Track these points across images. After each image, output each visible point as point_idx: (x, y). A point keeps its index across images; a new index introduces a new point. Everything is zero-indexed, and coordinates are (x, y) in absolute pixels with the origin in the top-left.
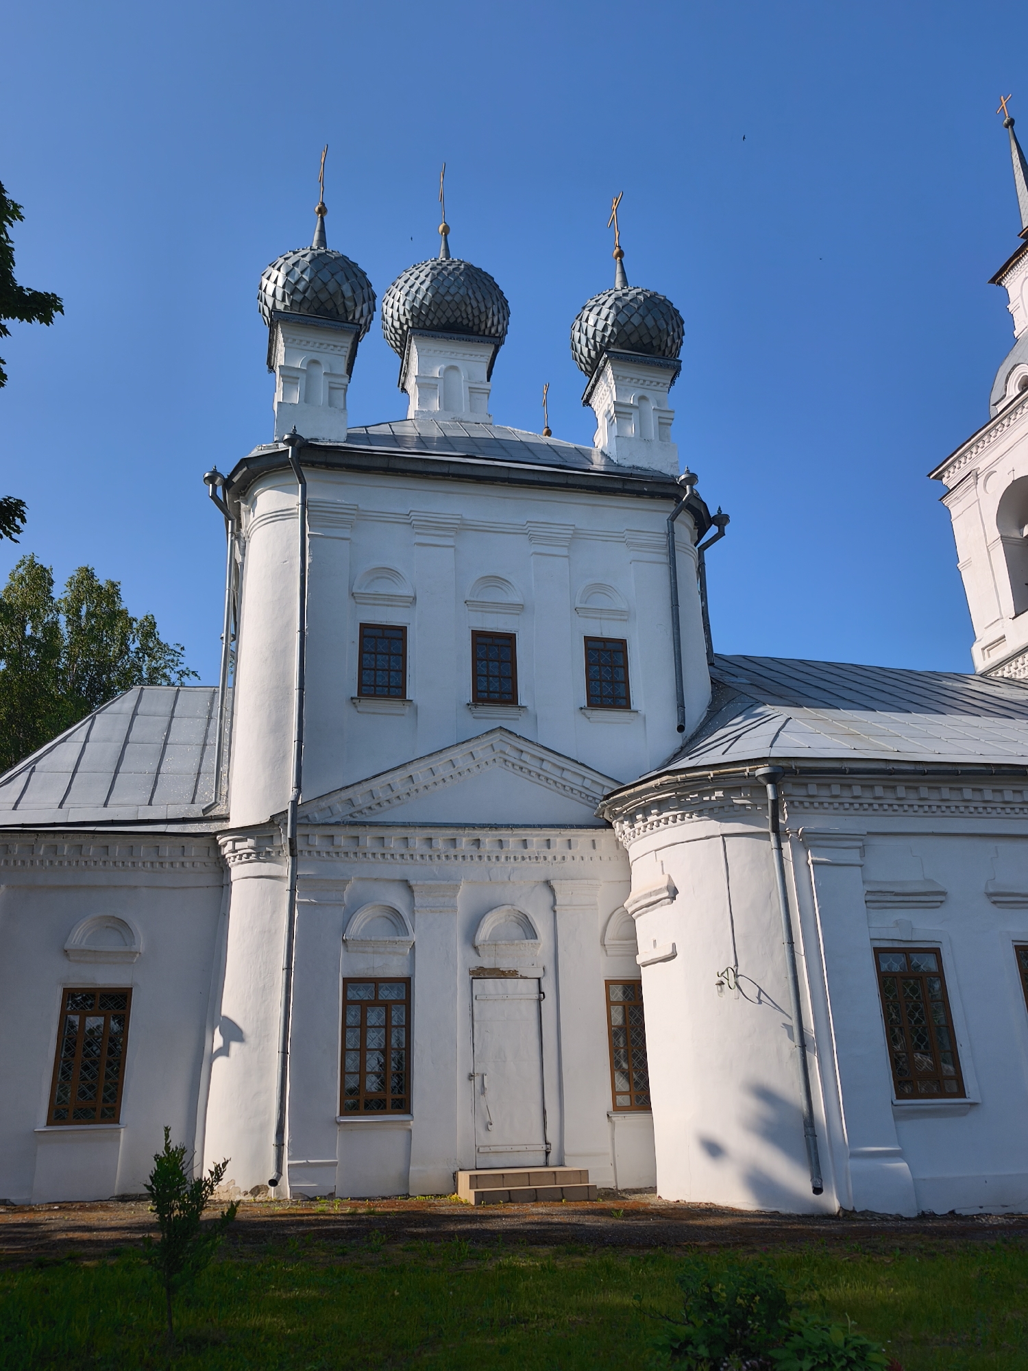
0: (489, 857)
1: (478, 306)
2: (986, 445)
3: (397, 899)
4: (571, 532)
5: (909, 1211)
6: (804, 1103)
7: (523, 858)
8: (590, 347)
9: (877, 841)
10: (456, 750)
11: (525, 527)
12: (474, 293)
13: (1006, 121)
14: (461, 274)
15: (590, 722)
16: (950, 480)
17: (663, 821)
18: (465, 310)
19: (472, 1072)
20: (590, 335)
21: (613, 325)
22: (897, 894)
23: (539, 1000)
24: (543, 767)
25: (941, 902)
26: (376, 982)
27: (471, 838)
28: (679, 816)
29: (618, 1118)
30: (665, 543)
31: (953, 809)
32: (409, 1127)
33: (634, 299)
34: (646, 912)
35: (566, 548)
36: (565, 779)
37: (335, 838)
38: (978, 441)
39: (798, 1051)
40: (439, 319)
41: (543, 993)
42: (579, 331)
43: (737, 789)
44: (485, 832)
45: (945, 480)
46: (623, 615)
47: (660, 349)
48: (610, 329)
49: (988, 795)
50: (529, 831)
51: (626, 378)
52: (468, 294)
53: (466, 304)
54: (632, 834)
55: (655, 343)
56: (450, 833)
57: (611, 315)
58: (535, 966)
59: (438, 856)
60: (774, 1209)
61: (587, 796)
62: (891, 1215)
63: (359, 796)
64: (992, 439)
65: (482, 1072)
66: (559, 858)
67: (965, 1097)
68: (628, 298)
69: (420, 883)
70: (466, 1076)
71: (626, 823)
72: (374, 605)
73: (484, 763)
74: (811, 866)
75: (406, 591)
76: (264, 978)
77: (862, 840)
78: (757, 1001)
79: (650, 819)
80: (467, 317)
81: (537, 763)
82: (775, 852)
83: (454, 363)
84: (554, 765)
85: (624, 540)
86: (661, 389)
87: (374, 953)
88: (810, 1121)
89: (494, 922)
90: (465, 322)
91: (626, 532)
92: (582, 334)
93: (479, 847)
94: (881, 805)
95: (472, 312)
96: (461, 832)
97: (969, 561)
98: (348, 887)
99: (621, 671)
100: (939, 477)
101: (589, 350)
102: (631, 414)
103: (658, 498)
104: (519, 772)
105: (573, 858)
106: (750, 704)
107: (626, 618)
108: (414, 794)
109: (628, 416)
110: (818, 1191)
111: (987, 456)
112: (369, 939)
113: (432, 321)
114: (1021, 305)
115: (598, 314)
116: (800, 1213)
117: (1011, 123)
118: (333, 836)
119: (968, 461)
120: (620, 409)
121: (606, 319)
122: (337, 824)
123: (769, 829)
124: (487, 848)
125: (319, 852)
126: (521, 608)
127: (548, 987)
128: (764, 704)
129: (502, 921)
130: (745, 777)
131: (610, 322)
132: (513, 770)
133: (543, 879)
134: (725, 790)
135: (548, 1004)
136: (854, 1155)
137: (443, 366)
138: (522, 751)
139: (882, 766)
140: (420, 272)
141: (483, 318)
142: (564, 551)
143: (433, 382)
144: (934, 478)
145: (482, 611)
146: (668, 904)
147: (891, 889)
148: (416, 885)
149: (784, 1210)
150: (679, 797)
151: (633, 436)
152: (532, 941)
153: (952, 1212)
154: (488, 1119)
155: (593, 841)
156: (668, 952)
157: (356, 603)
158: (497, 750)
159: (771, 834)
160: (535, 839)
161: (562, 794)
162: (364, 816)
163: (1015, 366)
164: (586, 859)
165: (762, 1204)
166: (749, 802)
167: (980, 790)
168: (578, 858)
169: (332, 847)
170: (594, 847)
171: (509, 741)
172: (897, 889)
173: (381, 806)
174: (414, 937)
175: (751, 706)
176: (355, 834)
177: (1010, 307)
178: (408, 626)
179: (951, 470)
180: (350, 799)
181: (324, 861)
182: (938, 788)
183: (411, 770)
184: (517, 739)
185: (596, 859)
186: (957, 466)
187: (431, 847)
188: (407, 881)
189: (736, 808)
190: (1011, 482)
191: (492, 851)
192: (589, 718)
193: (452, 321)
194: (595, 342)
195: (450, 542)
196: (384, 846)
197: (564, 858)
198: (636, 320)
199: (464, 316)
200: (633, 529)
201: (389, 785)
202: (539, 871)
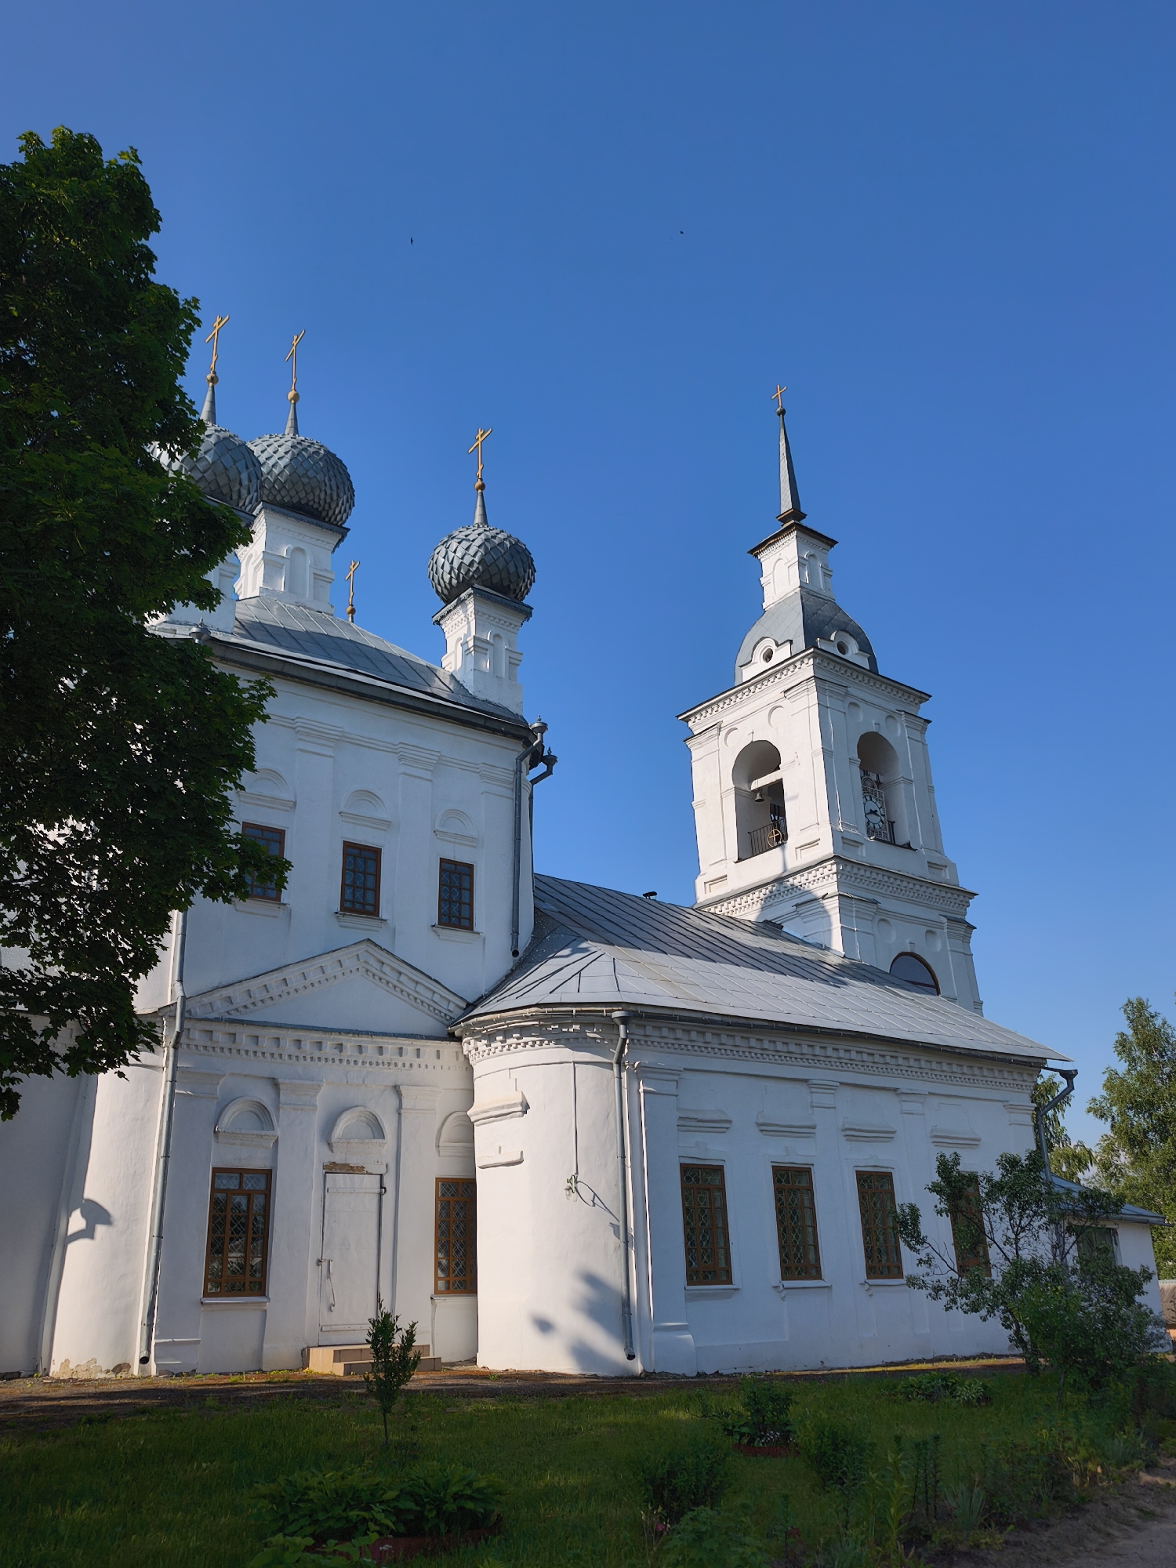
0: (348, 1060)
1: (331, 494)
2: (732, 703)
3: (265, 1096)
4: (437, 758)
5: (691, 1372)
6: (624, 1288)
7: (377, 1064)
8: (453, 575)
9: (688, 1075)
10: (328, 957)
11: (396, 747)
12: (330, 480)
13: (779, 409)
14: (320, 459)
15: (439, 939)
16: (697, 725)
17: (522, 1044)
18: (319, 496)
19: (320, 1258)
20: (456, 565)
21: (479, 563)
22: (699, 1121)
23: (381, 1195)
24: (401, 979)
25: (727, 1128)
26: (241, 1172)
27: (335, 1042)
28: (538, 1043)
29: (439, 1300)
30: (512, 780)
31: (741, 1053)
32: (265, 1308)
33: (501, 544)
34: (494, 1121)
35: (430, 773)
36: (417, 992)
37: (214, 1033)
38: (726, 698)
39: (622, 1245)
40: (291, 497)
41: (385, 1188)
42: (444, 558)
43: (592, 1025)
44: (348, 1038)
45: (690, 724)
46: (473, 842)
47: (515, 592)
48: (476, 565)
49: (766, 1045)
50: (386, 1040)
51: (485, 614)
52: (324, 481)
53: (321, 490)
54: (487, 1051)
55: (512, 587)
56: (317, 1036)
57: (479, 554)
58: (379, 1163)
59: (304, 1057)
60: (593, 1373)
61: (435, 1009)
62: (679, 1375)
63: (237, 993)
64: (738, 700)
65: (328, 1258)
66: (407, 1065)
67: (732, 1284)
68: (496, 541)
69: (287, 1081)
70: (315, 1261)
71: (484, 1042)
72: (257, 805)
73: (348, 971)
74: (642, 1094)
75: (287, 796)
76: (135, 1164)
77: (679, 1075)
78: (592, 1204)
79: (509, 1041)
80: (319, 503)
81: (395, 975)
82: (616, 1080)
83: (302, 546)
84: (410, 978)
85: (478, 771)
86: (512, 630)
87: (242, 1145)
88: (626, 1302)
89: (347, 1121)
90: (316, 506)
91: (482, 765)
92: (446, 561)
93: (341, 1051)
94: (693, 1046)
95: (325, 498)
96: (327, 1036)
97: (703, 803)
98: (222, 1081)
99: (466, 893)
100: (687, 720)
101: (451, 578)
102: (487, 650)
103: (509, 737)
104: (378, 982)
105: (419, 1065)
106: (573, 938)
107: (475, 845)
108: (285, 996)
109: (484, 651)
110: (631, 1357)
111: (732, 713)
112: (238, 1131)
113: (283, 497)
114: (772, 581)
115: (467, 549)
116: (613, 1376)
117: (783, 412)
118: (212, 1031)
119: (714, 713)
120: (477, 643)
121: (474, 556)
122: (216, 1020)
123: (614, 1061)
124: (349, 1053)
125: (197, 1046)
126: (387, 824)
127: (389, 1183)
128: (586, 940)
129: (355, 1120)
130: (603, 1017)
131: (477, 559)
132: (373, 980)
133: (392, 1084)
134: (582, 1024)
135: (388, 1199)
136: (656, 1329)
137: (291, 546)
138: (383, 963)
139: (699, 1016)
140: (279, 446)
141: (333, 506)
142: (428, 775)
143: (281, 561)
144: (682, 719)
145: (353, 823)
146: (519, 1116)
147: (695, 1116)
148: (284, 1084)
149: (600, 1373)
150: (540, 1026)
151: (488, 671)
152: (380, 1141)
153: (717, 1372)
154: (331, 1301)
155: (438, 1051)
156: (517, 1158)
157: (240, 801)
158: (362, 960)
159: (615, 1065)
160: (390, 1047)
161: (412, 1006)
162: (238, 1014)
163: (764, 638)
164: (430, 1067)
165: (583, 1370)
166: (599, 1037)
167: (761, 1040)
168: (423, 1067)
169: (210, 1042)
170: (438, 1057)
171: (375, 954)
172: (700, 1117)
173: (255, 1005)
174: (278, 1132)
175: (575, 940)
176: (232, 1031)
177: (763, 580)
178: (286, 830)
179: (698, 716)
180: (229, 997)
181: (200, 1055)
182: (734, 1036)
183: (286, 973)
184: (380, 952)
185: (438, 1068)
186: (704, 715)
187: (299, 1048)
188: (274, 1079)
189: (589, 1040)
190: (749, 742)
191: (352, 1056)
192: (439, 936)
193: (303, 502)
194: (459, 572)
195: (329, 752)
196: (257, 1044)
197: (411, 1065)
198: (501, 564)
199: (317, 500)
200: (489, 763)
201: (265, 986)
202: (390, 1076)
